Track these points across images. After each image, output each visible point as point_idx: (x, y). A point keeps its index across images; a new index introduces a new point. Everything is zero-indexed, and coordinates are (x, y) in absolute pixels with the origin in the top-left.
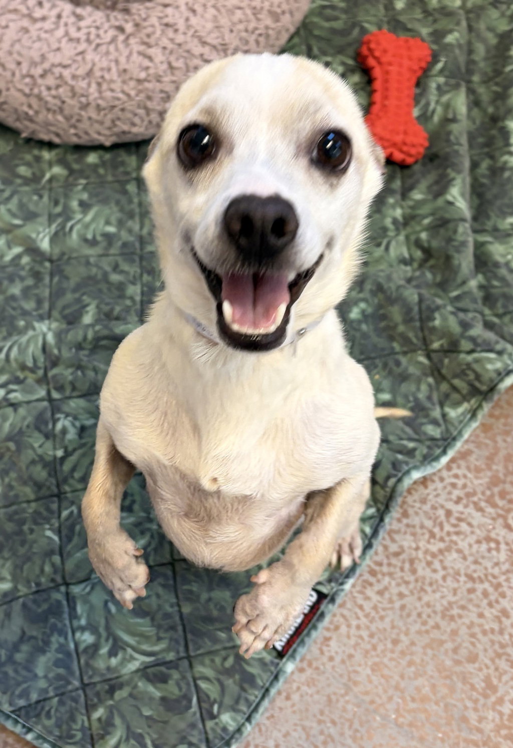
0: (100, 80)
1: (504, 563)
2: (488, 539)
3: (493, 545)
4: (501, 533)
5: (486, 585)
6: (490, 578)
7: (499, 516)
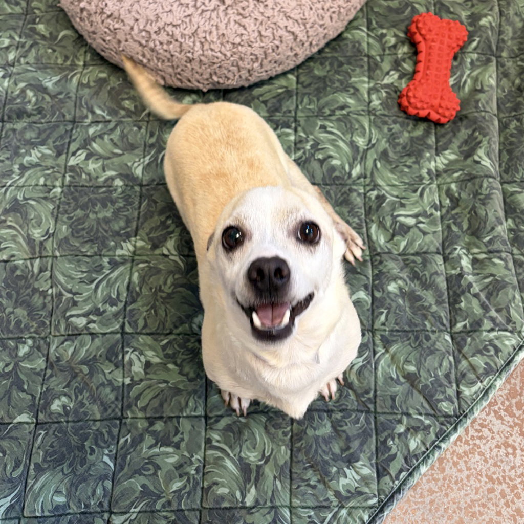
0: (203, 40)
1: (519, 467)
2: (507, 445)
3: (510, 450)
4: (517, 439)
5: (504, 486)
6: (507, 480)
7: (516, 424)
